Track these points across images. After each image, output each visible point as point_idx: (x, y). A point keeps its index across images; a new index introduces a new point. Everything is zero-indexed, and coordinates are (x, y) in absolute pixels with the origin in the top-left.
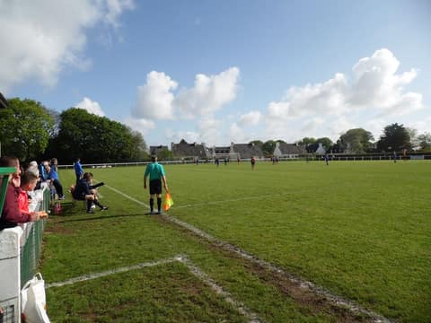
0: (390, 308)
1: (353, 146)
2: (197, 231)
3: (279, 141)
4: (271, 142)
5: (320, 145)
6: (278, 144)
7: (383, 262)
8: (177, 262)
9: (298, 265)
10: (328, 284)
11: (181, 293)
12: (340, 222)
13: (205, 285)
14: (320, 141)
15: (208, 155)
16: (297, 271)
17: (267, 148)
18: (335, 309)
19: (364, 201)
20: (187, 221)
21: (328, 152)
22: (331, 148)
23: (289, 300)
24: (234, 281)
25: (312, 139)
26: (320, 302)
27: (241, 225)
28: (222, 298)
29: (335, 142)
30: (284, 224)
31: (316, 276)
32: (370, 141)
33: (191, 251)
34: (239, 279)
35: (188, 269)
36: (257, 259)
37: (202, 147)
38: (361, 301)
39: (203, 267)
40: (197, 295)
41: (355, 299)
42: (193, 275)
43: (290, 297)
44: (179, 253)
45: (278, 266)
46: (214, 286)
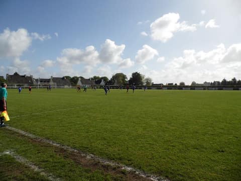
0: (128, 161)
1: (118, 82)
2: (23, 133)
3: (81, 77)
4: (76, 77)
5: (103, 80)
6: (80, 79)
7: (127, 139)
8: (6, 155)
9: (86, 146)
10: (101, 154)
11: (7, 176)
12: (109, 121)
13: (26, 167)
14: (102, 78)
15: (35, 83)
16: (85, 150)
17: (73, 81)
18: (104, 166)
19: (121, 109)
20: (16, 127)
21: (106, 84)
22: (107, 82)
23: (80, 166)
24: (47, 161)
25: (98, 77)
26: (96, 164)
27: (54, 127)
28: (38, 173)
29: (109, 79)
30: (80, 124)
31: (95, 151)
32: (126, 80)
33: (18, 146)
34: (51, 160)
35: (14, 158)
36: (63, 146)
37: (30, 78)
38: (116, 160)
39: (25, 156)
40: (20, 175)
41: (114, 159)
42: (17, 162)
43: (80, 164)
44: (7, 149)
45: (75, 148)
46: (33, 167)
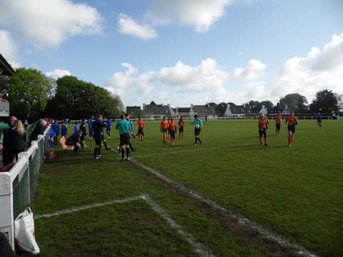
2: (159, 174)
3: (231, 104)
4: (223, 104)
5: (263, 106)
6: (229, 106)
7: (308, 204)
8: (141, 199)
9: (238, 205)
11: (142, 225)
12: (275, 169)
13: (162, 219)
14: (263, 103)
15: (172, 114)
16: (236, 209)
17: (220, 109)
20: (152, 167)
21: (269, 112)
23: (229, 233)
24: (185, 216)
26: (253, 235)
27: (194, 171)
28: (174, 230)
31: (251, 214)
32: (304, 104)
34: (190, 215)
35: (149, 205)
36: (205, 198)
37: (167, 107)
38: (287, 235)
39: (161, 205)
40: (155, 227)
42: (153, 210)
43: (229, 230)
44: (143, 192)
45: (222, 205)
46: (169, 220)
